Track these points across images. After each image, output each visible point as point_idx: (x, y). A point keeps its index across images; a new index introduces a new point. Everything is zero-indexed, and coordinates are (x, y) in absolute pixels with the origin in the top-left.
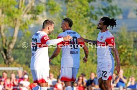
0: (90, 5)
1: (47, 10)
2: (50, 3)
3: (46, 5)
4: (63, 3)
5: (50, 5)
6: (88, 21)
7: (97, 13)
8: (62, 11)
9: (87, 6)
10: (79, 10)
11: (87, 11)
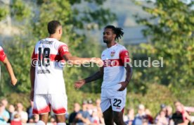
0: (72, 8)
1: (12, 15)
2: (17, 4)
3: (11, 6)
4: (35, 4)
5: (16, 7)
6: (70, 30)
7: (83, 19)
8: (33, 15)
9: (69, 9)
10: (58, 15)
11: (69, 16)
